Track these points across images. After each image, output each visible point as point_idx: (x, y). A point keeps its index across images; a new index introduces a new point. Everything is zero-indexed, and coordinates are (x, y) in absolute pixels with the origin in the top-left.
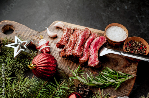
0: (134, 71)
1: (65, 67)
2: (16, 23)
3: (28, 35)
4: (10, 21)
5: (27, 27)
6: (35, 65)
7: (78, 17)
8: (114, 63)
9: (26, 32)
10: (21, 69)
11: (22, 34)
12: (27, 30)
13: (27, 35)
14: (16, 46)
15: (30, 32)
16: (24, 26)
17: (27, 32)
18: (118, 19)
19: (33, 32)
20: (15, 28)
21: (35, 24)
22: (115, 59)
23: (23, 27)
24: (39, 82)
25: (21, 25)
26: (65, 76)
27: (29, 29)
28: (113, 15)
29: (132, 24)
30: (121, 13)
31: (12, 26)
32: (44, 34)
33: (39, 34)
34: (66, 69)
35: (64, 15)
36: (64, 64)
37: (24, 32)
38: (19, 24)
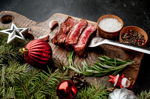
0: (137, 64)
1: (61, 57)
2: (16, 13)
3: (27, 25)
4: (10, 12)
5: (26, 18)
6: (28, 50)
7: (81, 12)
8: (115, 56)
9: (24, 23)
10: (15, 58)
11: (20, 24)
12: (26, 21)
13: (25, 25)
14: (11, 32)
15: (29, 22)
16: (24, 16)
17: (26, 22)
18: (124, 15)
19: (32, 22)
20: (14, 19)
21: (36, 17)
22: (116, 52)
23: (22, 18)
24: (30, 69)
25: (21, 15)
26: (60, 67)
27: (28, 20)
28: (119, 11)
29: (139, 20)
30: (127, 9)
31: (12, 17)
32: (43, 25)
33: (38, 24)
34: (62, 60)
35: (67, 10)
36: (61, 54)
37: (22, 23)
38: (18, 14)
